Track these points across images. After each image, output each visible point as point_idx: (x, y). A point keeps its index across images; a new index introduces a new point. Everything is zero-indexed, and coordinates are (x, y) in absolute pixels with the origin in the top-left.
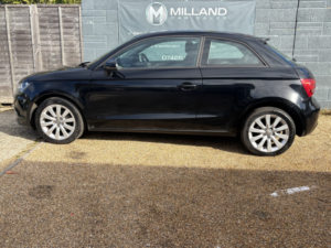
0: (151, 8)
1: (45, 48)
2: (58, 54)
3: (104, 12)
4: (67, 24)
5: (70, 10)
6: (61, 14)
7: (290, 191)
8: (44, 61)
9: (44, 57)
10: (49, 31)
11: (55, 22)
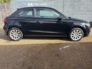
0: (29, 3)
1: (2, 14)
2: (6, 15)
3: (17, 4)
4: (7, 8)
5: (8, 4)
6: (5, 5)
7: (64, 47)
8: (2, 17)
9: (2, 16)
10: (3, 9)
11: (4, 7)
